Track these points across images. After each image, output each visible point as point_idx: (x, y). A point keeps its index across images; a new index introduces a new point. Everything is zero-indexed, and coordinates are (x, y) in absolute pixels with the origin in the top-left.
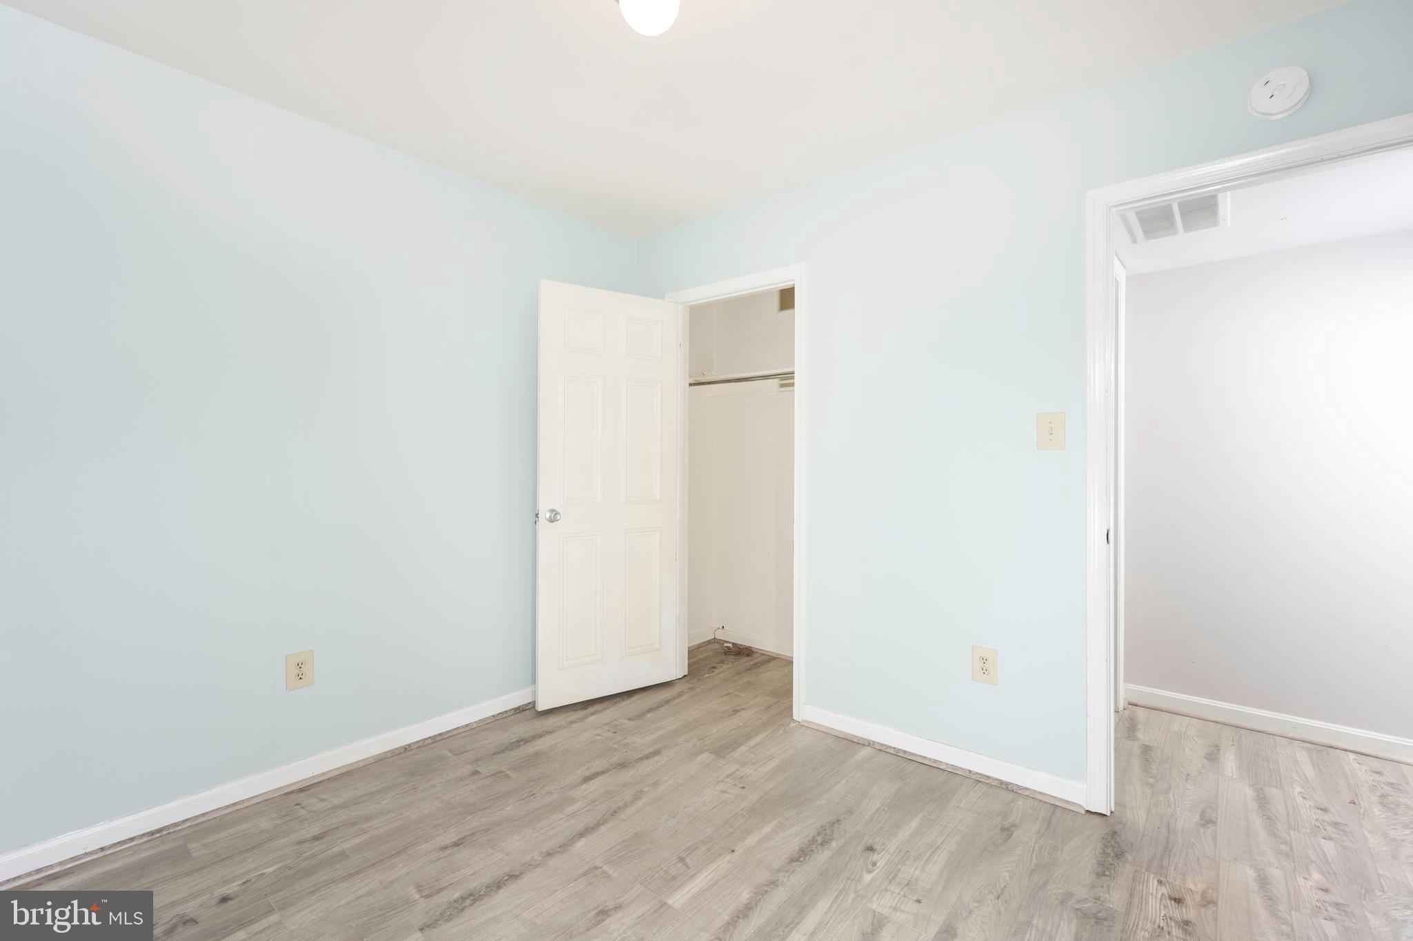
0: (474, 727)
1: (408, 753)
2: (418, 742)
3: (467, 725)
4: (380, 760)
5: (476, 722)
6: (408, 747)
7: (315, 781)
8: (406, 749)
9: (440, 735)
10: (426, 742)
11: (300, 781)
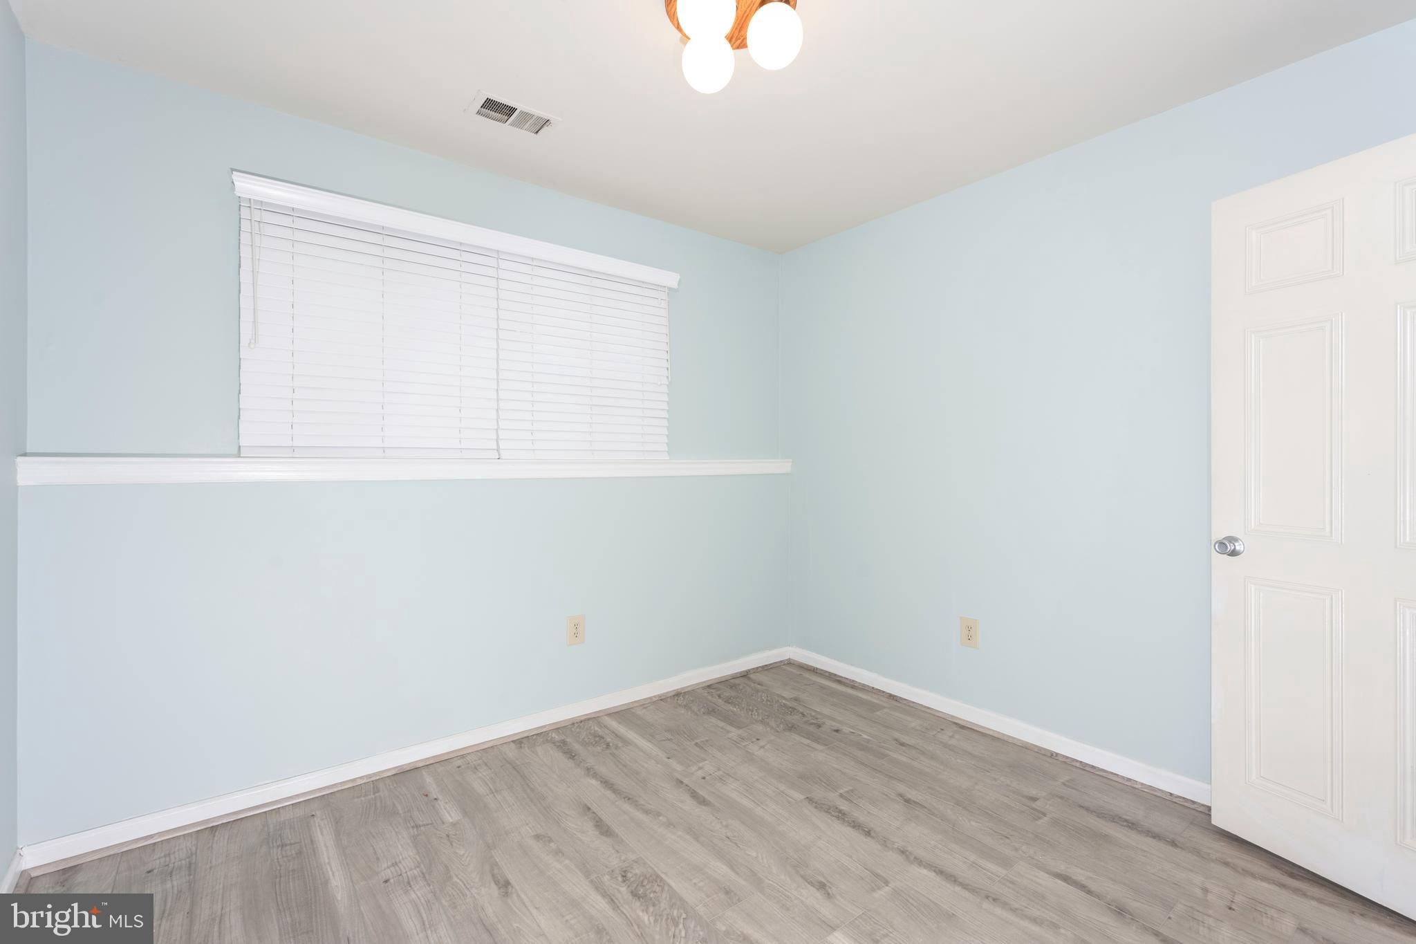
0: (1136, 786)
1: (1049, 760)
2: (1067, 758)
3: (1129, 780)
4: (1026, 748)
5: (1142, 784)
6: (1054, 755)
7: (975, 728)
8: (1052, 755)
9: (1093, 767)
10: (1074, 764)
11: (967, 721)
